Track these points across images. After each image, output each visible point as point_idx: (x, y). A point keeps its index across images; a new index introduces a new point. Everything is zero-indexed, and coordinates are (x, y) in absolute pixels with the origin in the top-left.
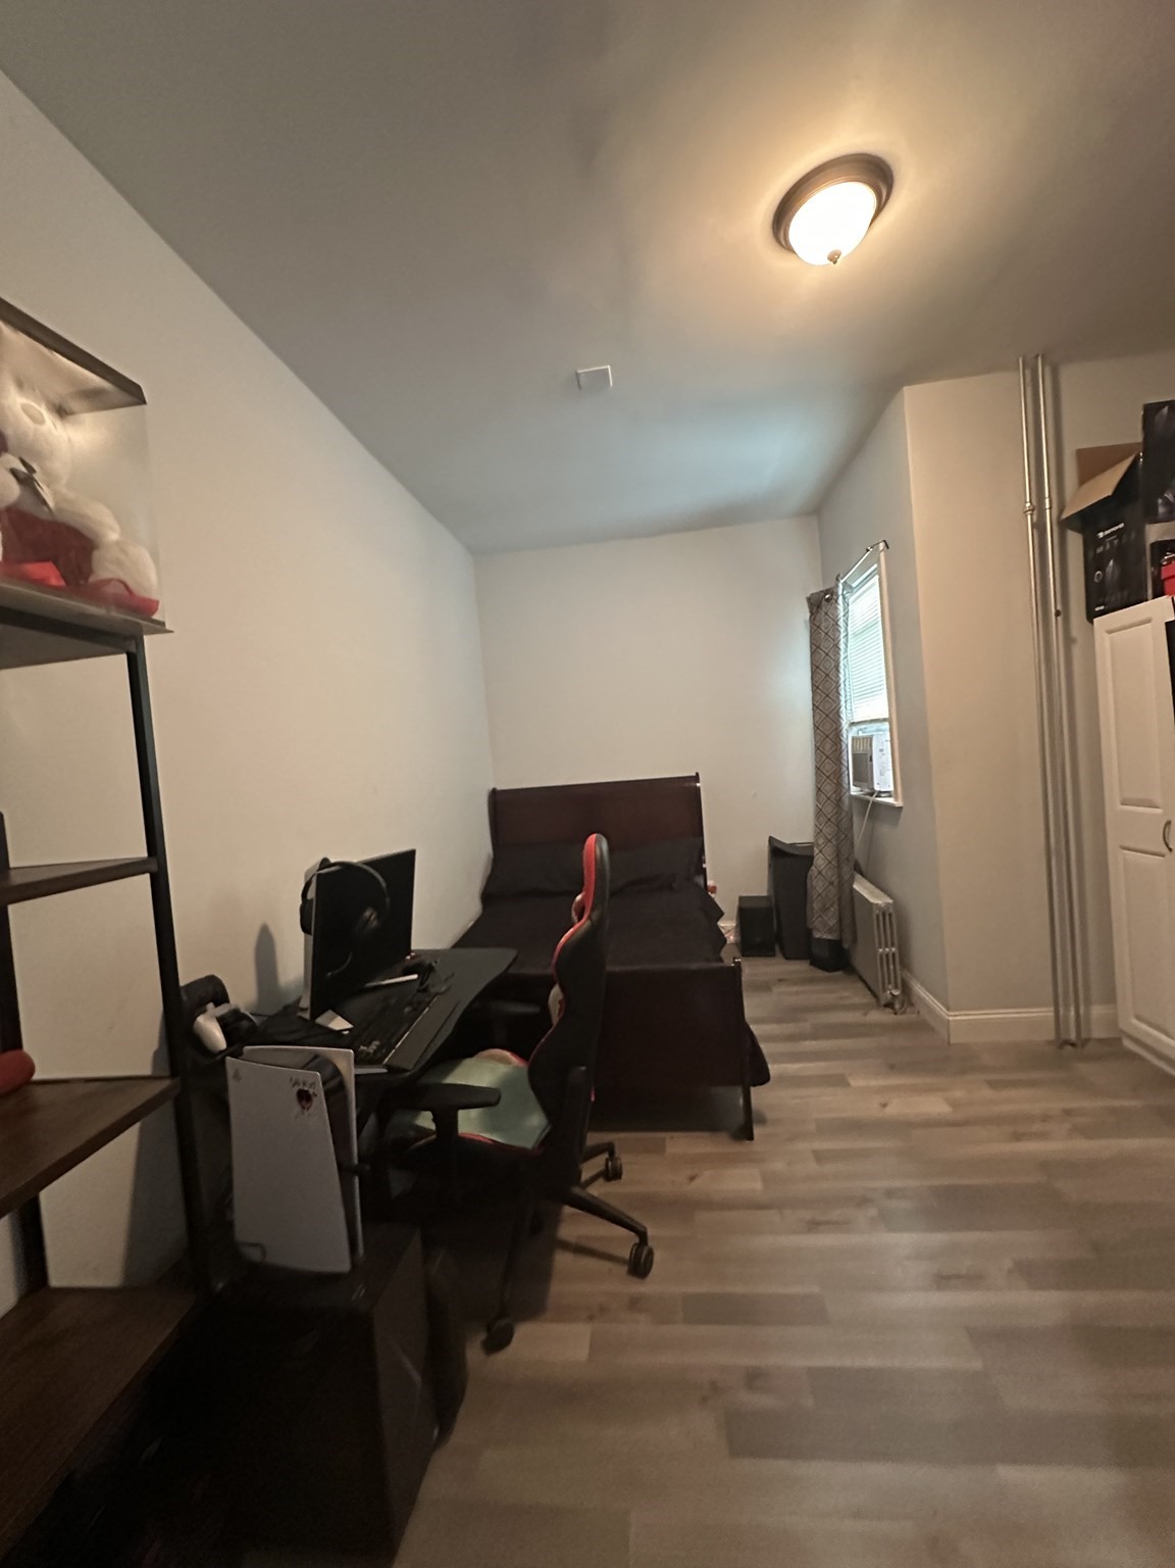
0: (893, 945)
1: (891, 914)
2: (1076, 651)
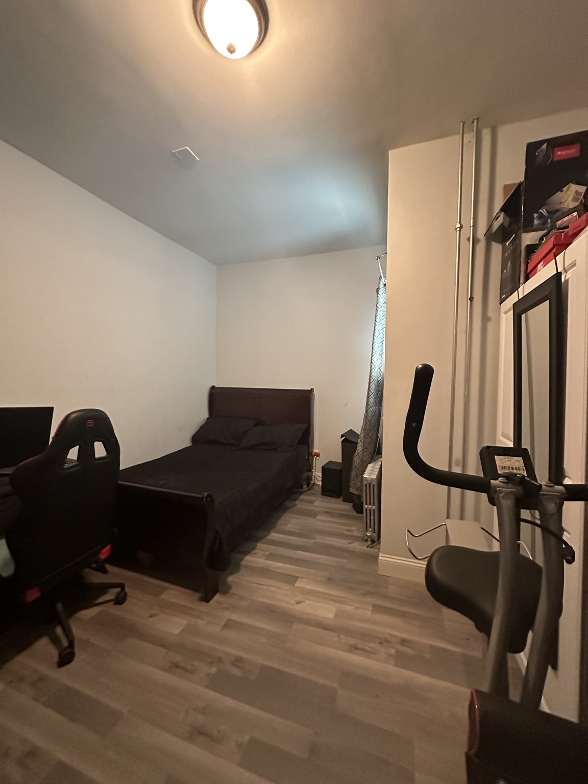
0: (374, 505)
1: (374, 486)
2: (490, 326)
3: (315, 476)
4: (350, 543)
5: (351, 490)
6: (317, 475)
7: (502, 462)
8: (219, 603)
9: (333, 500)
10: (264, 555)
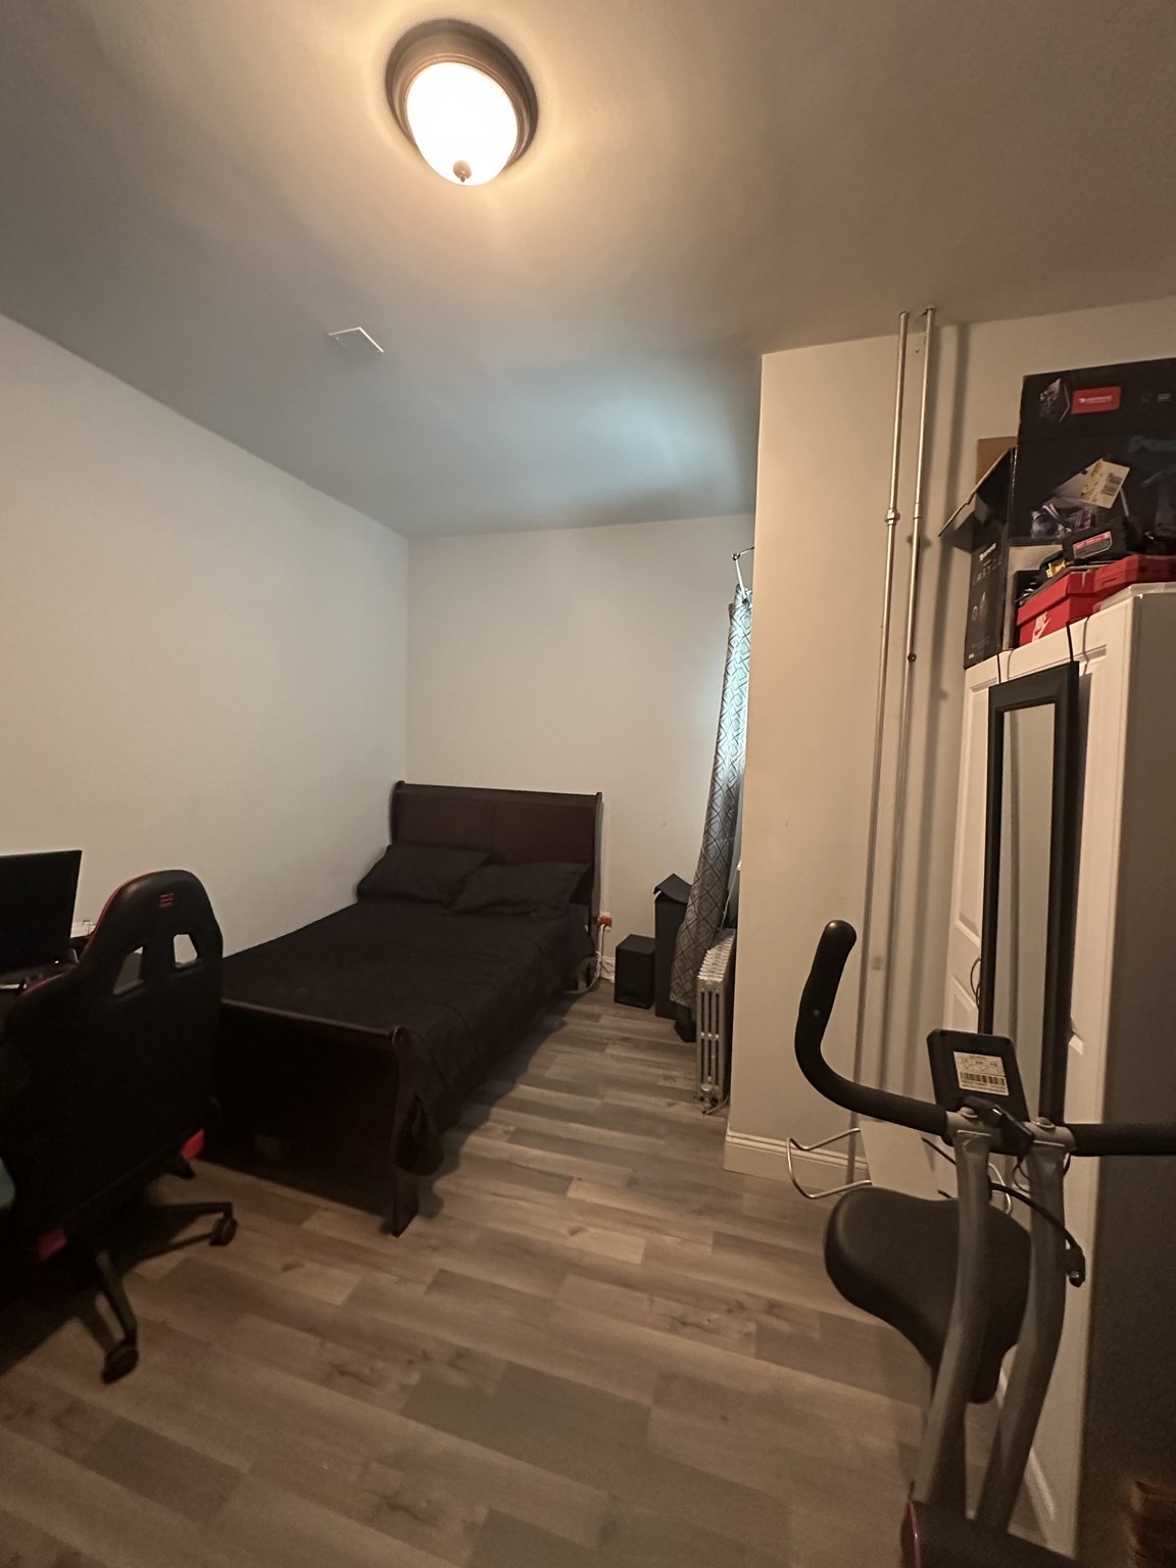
0: (717, 1032)
1: (717, 996)
2: (945, 708)
3: (601, 963)
4: (670, 1105)
5: (673, 997)
6: (607, 961)
7: (967, 1065)
8: (420, 1235)
9: (638, 1012)
10: (506, 1132)
